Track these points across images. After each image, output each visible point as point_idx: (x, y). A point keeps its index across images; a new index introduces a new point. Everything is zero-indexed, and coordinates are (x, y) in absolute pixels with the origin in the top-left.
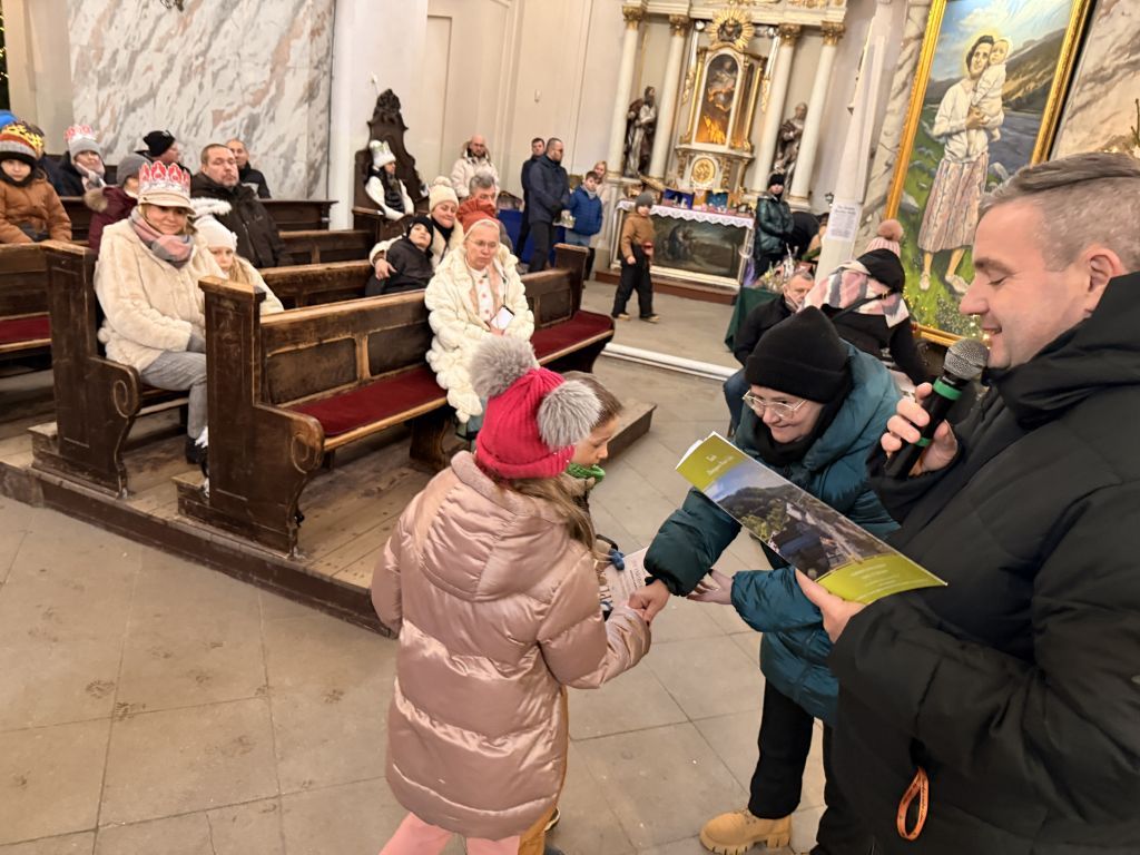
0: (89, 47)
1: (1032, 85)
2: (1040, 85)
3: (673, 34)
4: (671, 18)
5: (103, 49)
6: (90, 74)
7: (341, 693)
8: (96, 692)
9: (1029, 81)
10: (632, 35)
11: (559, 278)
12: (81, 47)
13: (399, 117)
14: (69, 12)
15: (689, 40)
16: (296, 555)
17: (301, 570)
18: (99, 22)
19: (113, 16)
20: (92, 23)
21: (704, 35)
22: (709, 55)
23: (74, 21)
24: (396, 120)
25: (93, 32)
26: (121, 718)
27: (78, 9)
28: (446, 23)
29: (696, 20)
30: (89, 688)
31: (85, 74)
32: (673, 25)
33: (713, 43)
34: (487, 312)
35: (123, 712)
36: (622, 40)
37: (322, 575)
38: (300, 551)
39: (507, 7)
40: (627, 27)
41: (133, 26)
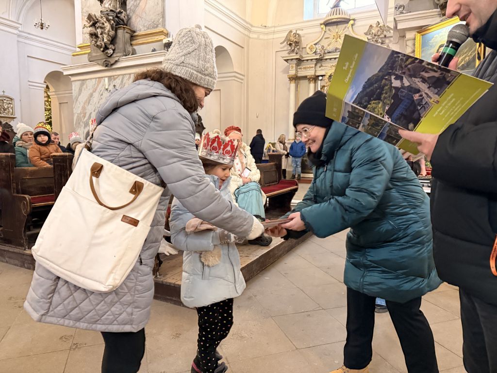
0: (80, 113)
1: (467, 58)
2: (471, 57)
3: (310, 83)
4: (308, 77)
5: (86, 113)
6: (81, 123)
7: (180, 334)
8: (64, 340)
9: (466, 57)
10: (293, 85)
11: (271, 165)
12: (78, 114)
13: (202, 124)
14: (73, 102)
15: (317, 84)
16: (158, 276)
17: (161, 282)
18: (84, 104)
19: (90, 100)
20: (82, 104)
21: (322, 81)
22: (325, 88)
23: (75, 105)
24: (201, 125)
25: (82, 107)
26: (74, 349)
27: (77, 100)
28: (219, 92)
29: (319, 76)
30: (61, 338)
31: (79, 123)
32: (309, 79)
33: (327, 83)
34: (239, 170)
35: (76, 346)
36: (289, 89)
37: (170, 283)
38: (160, 275)
39: (242, 83)
40: (290, 83)
41: (97, 102)
